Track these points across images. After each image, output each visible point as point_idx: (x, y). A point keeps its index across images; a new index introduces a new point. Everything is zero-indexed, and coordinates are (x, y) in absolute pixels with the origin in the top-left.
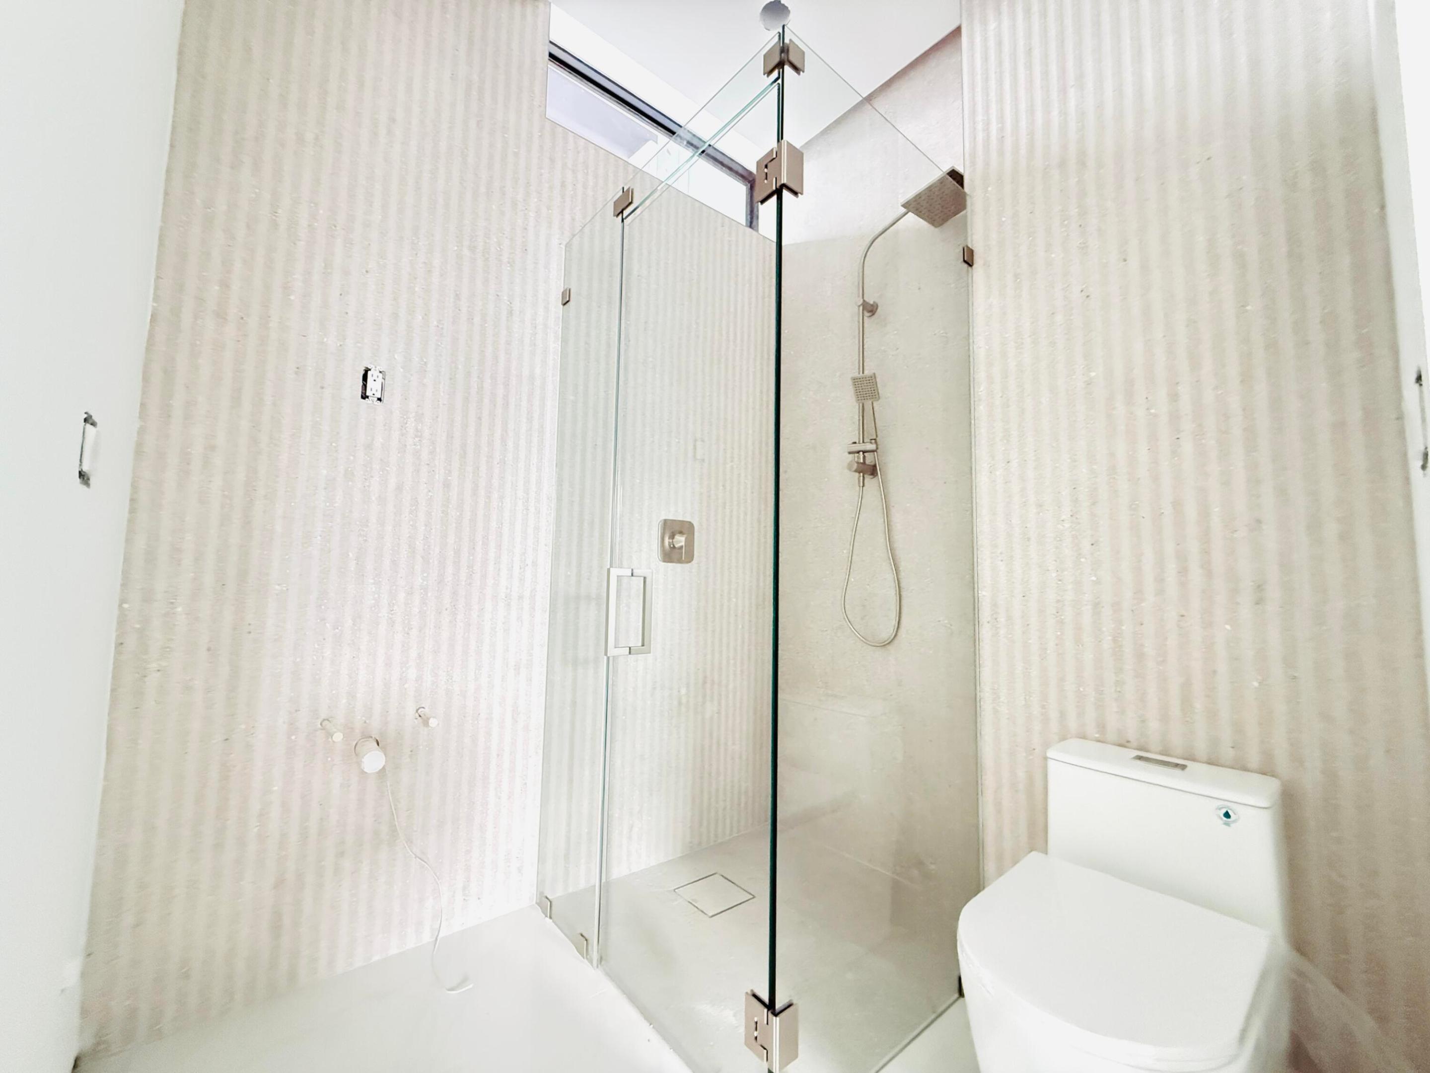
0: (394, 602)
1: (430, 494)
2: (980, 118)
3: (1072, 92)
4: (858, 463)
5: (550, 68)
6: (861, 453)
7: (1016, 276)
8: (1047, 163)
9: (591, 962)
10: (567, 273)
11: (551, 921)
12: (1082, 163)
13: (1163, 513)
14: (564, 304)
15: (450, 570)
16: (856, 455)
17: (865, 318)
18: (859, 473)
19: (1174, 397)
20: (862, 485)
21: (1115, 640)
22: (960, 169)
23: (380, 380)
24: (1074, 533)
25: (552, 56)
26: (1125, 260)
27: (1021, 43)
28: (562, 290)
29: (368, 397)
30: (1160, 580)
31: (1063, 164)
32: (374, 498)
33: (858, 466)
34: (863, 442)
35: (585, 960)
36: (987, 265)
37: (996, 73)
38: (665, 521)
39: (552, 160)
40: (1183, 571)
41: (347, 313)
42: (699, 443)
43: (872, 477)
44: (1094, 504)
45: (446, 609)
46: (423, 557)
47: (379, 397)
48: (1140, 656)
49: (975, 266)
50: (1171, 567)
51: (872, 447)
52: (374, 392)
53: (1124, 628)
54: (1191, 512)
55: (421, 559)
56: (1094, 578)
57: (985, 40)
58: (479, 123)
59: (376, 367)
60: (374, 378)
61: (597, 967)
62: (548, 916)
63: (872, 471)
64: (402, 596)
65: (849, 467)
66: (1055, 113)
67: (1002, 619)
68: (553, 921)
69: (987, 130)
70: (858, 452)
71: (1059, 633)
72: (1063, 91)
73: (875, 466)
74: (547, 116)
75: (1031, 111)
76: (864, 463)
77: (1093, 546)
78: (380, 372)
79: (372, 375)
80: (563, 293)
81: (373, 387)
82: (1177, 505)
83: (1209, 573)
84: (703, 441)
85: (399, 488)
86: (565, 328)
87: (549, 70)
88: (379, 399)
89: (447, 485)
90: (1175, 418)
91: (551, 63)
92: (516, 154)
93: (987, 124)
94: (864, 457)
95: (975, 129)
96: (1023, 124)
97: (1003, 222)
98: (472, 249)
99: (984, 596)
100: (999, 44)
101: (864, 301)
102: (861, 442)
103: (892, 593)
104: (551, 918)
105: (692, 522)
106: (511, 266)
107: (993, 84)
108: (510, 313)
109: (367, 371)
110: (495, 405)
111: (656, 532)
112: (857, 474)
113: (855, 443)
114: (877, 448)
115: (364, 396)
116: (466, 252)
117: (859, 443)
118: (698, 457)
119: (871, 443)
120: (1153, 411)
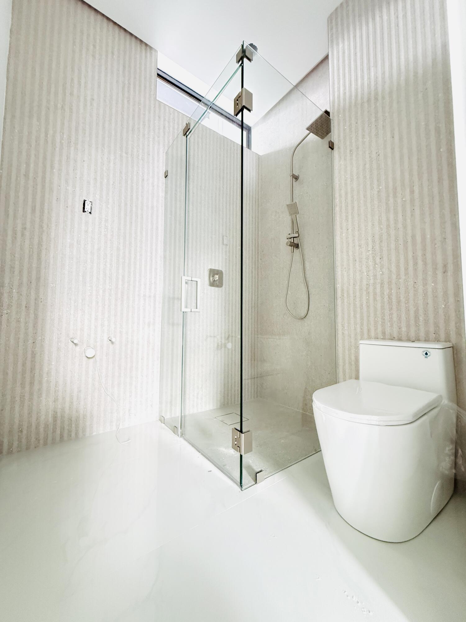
0: (98, 294)
1: (112, 252)
2: (336, 86)
3: (372, 69)
4: (290, 242)
5: (158, 81)
6: (292, 238)
7: (351, 151)
8: (362, 101)
9: (178, 436)
10: (167, 165)
11: (164, 424)
12: (376, 99)
13: (408, 241)
14: (166, 177)
15: (120, 283)
16: (290, 239)
17: (294, 182)
18: (291, 246)
19: (412, 192)
20: (292, 251)
21: (389, 297)
22: (328, 110)
23: (90, 205)
24: (373, 255)
25: (158, 75)
26: (393, 137)
27: (352, 51)
28: (165, 171)
29: (85, 212)
30: (406, 269)
31: (369, 100)
32: (89, 252)
33: (290, 243)
34: (293, 233)
35: (176, 435)
36: (339, 148)
37: (342, 65)
38: (211, 269)
39: (159, 117)
40: (416, 264)
41: (76, 177)
42: (225, 237)
43: (297, 249)
44: (381, 242)
45: (119, 299)
46: (109, 277)
47: (90, 212)
48: (399, 302)
49: (334, 150)
50: (411, 263)
51: (297, 235)
52: (88, 209)
53: (392, 291)
54: (419, 239)
55: (109, 278)
56: (381, 273)
57: (338, 52)
58: (128, 101)
59: (88, 200)
60: (87, 204)
61: (181, 437)
62: (163, 422)
63: (297, 246)
64: (101, 292)
65: (287, 244)
66: (366, 79)
67: (345, 295)
68: (165, 425)
69: (339, 91)
70: (291, 238)
71: (367, 298)
72: (369, 69)
73: (298, 244)
74: (157, 99)
75: (356, 80)
76: (293, 242)
77: (381, 259)
78: (90, 202)
79: (87, 203)
80: (165, 173)
81: (87, 208)
82: (413, 237)
83: (425, 264)
84: (227, 236)
85: (99, 249)
86: (166, 187)
87: (157, 82)
88: (90, 213)
89: (118, 249)
90: (412, 201)
91: (158, 78)
92: (144, 114)
93: (339, 88)
94: (293, 240)
95: (334, 91)
96: (353, 86)
97: (346, 129)
98: (127, 153)
99: (339, 287)
100: (344, 53)
101: (293, 174)
102: (292, 233)
103: (306, 296)
104: (164, 423)
105: (222, 270)
106: (143, 161)
107: (341, 71)
108: (143, 180)
109: (85, 201)
110: (137, 218)
111: (207, 274)
112: (290, 247)
113: (290, 234)
114: (299, 236)
115: (84, 211)
116: (124, 154)
117: (291, 234)
118: (225, 243)
119: (296, 233)
120: (404, 199)
